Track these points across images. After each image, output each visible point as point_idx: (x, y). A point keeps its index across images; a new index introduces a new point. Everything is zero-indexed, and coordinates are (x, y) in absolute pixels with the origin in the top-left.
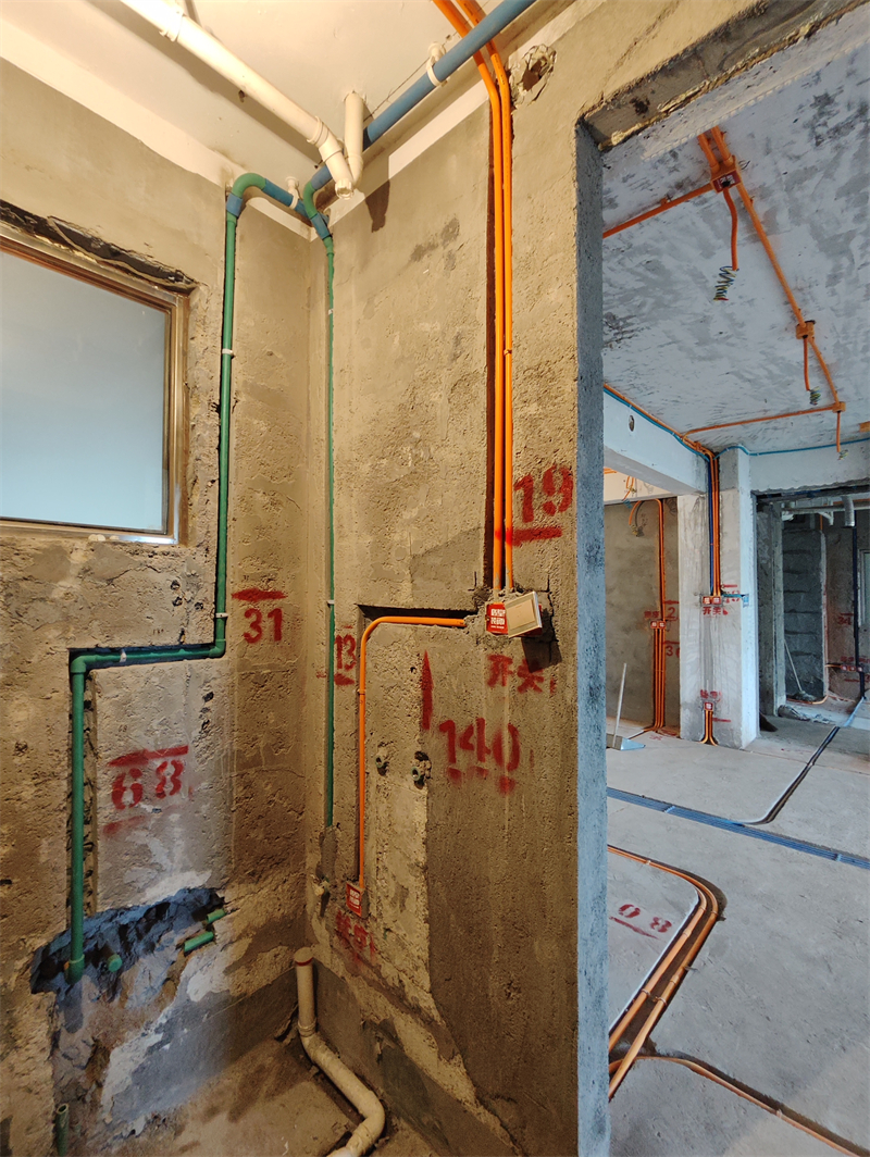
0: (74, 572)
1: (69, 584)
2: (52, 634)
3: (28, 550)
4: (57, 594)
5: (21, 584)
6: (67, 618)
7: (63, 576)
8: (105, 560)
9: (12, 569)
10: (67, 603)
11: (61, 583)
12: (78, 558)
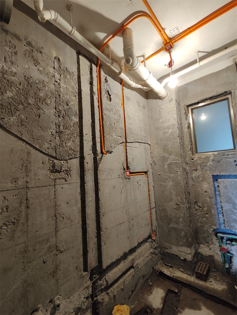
0: (211, 161)
1: (210, 163)
2: (209, 172)
3: (203, 158)
4: (208, 165)
5: (202, 164)
6: (211, 169)
7: (209, 161)
8: (217, 158)
9: (200, 161)
10: (210, 166)
11: (209, 163)
12: (211, 158)
